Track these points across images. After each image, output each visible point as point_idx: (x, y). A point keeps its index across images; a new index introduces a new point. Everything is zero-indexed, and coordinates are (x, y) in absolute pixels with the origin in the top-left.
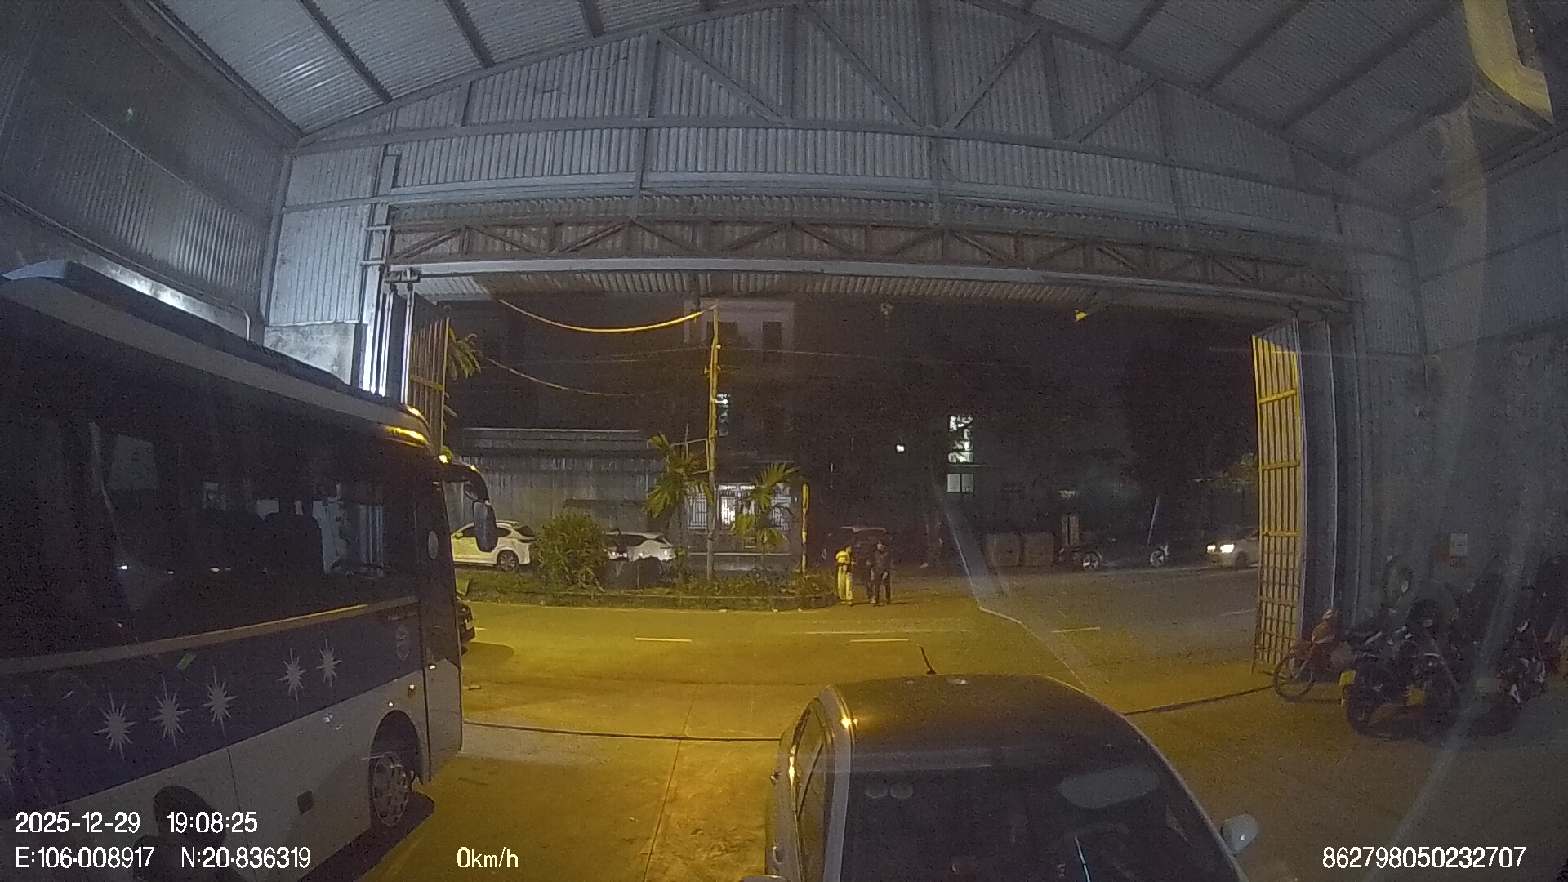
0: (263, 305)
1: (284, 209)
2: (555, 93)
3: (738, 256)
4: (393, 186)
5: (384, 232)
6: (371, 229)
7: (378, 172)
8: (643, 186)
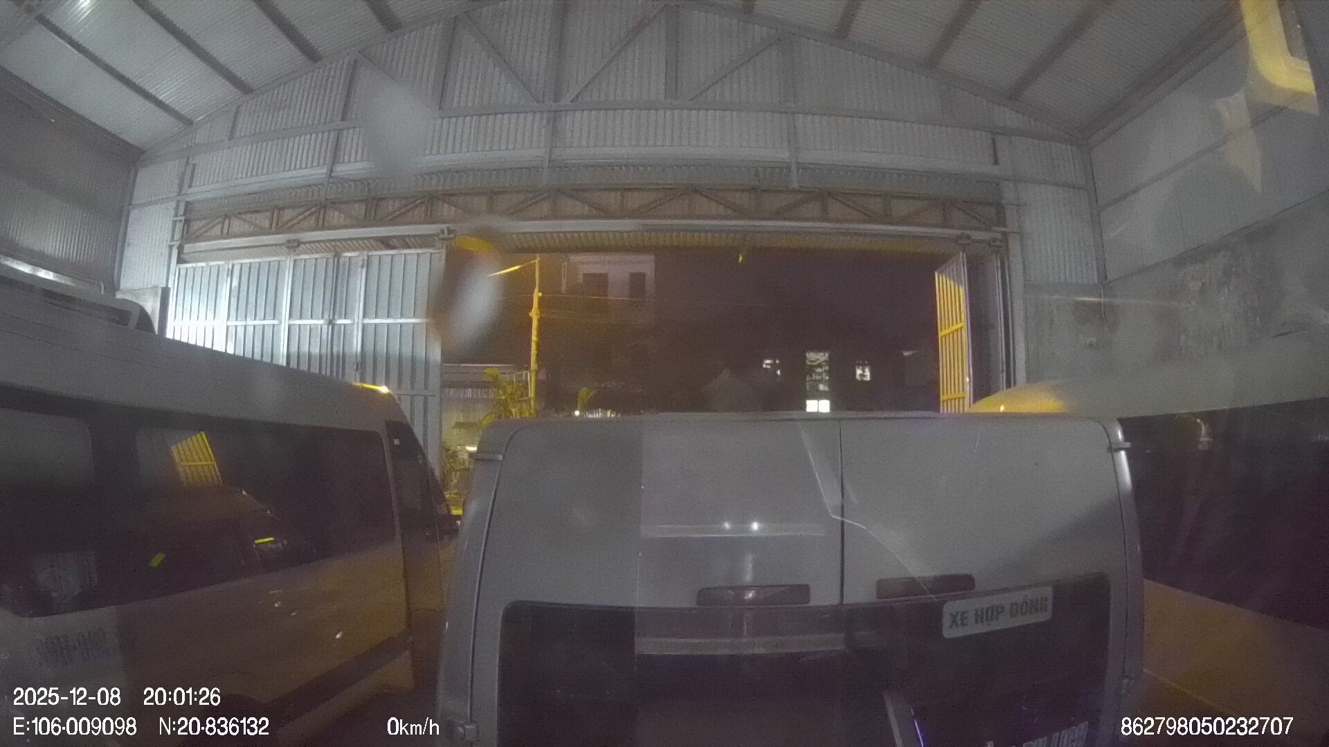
0: (116, 277)
1: (130, 207)
2: (286, 109)
3: (396, 224)
4: (190, 186)
5: (181, 221)
6: (175, 219)
7: (182, 180)
8: (333, 175)
